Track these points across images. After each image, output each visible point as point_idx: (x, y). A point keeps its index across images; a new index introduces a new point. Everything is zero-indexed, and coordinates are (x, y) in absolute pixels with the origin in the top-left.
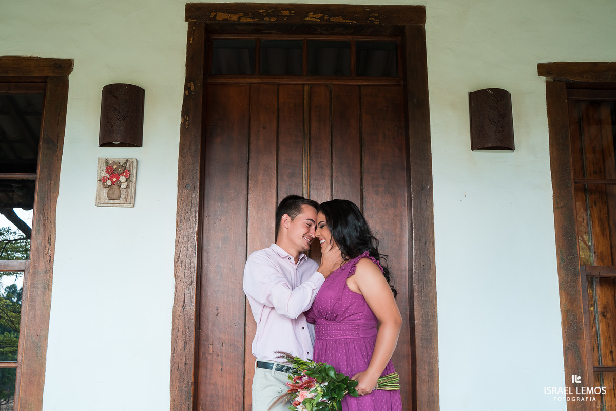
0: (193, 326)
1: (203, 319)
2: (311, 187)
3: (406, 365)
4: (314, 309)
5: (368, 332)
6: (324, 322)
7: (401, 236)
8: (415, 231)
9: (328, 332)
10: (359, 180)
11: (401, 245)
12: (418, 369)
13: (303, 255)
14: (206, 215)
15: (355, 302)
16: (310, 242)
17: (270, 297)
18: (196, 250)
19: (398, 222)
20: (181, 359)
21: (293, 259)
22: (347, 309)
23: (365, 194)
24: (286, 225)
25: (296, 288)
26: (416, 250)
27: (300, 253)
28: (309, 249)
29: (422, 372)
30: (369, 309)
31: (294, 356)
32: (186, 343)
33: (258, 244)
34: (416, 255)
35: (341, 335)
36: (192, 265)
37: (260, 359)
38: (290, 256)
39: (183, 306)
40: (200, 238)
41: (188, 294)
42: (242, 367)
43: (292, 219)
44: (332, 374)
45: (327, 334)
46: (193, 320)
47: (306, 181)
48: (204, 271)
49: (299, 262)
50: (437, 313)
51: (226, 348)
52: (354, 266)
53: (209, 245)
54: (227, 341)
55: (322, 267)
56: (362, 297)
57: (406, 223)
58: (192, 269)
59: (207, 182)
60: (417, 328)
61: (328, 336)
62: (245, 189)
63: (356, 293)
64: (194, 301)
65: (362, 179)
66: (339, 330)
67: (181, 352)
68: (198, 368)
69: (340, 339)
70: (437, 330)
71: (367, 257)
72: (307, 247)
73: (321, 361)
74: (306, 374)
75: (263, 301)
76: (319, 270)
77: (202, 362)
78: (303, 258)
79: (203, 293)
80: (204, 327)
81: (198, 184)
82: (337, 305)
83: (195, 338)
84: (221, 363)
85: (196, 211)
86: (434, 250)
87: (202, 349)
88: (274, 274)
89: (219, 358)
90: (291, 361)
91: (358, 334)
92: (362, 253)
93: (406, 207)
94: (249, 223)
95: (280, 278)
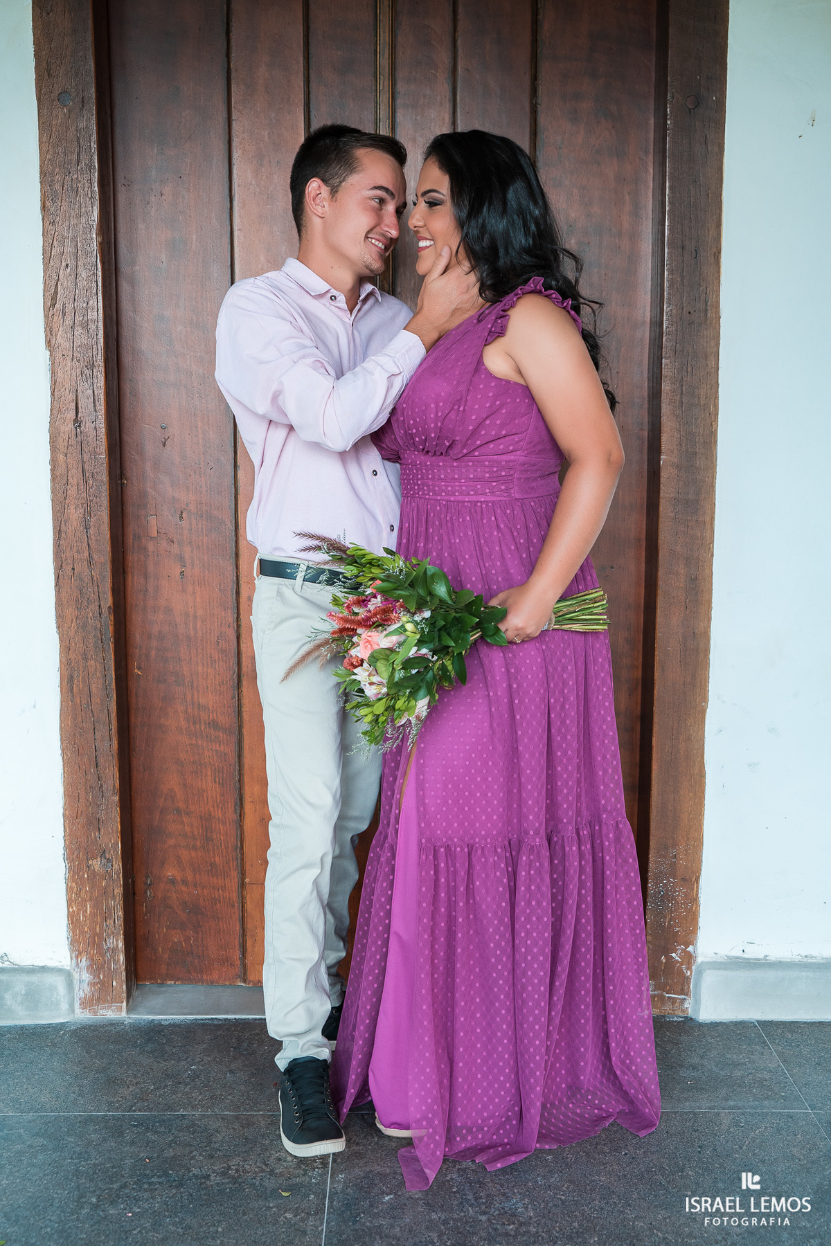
0: (104, 469)
1: (131, 453)
2: (399, 102)
3: (631, 565)
4: (395, 426)
5: (533, 484)
6: (420, 459)
7: (634, 236)
8: (670, 222)
9: (431, 483)
10: (527, 80)
11: (633, 259)
12: (661, 573)
13: (369, 288)
14: (120, 181)
15: (501, 406)
16: (386, 249)
17: (281, 398)
18: (100, 274)
19: (627, 197)
20: (78, 552)
21: (342, 299)
22: (480, 425)
23: (542, 120)
24: (319, 208)
25: (348, 375)
26: (671, 271)
27: (361, 280)
28: (383, 269)
29: (670, 581)
30: (541, 424)
31: (348, 544)
32: (88, 513)
33: (262, 259)
34: (670, 287)
35: (461, 493)
36: (92, 315)
37: (265, 552)
38: (334, 292)
39: (76, 420)
40: (109, 243)
41: (86, 392)
42: (230, 568)
43: (334, 191)
44: (441, 590)
45: (428, 486)
46: (103, 457)
47: (384, 83)
48: (126, 332)
49: (358, 307)
50: (716, 436)
51: (190, 524)
52: (504, 316)
53: (133, 263)
54: (192, 507)
55: (420, 319)
56: (526, 392)
57: (649, 202)
58: (92, 326)
59: (118, 86)
60: (664, 474)
61: (429, 490)
62: (222, 107)
63: (508, 382)
64: (101, 407)
65: (535, 78)
66: (459, 480)
67: (78, 534)
68: (124, 572)
69: (459, 502)
70: (714, 478)
71: (540, 292)
72: (377, 265)
73: (416, 555)
74: (377, 589)
75: (263, 407)
76: (412, 326)
77: (133, 558)
78: (371, 294)
79: (127, 387)
80: (132, 471)
81: (92, 91)
82: (453, 416)
83: (111, 500)
84: (181, 559)
85: (91, 167)
86: (719, 272)
87: (132, 528)
88: (287, 339)
89: (175, 549)
90: (341, 560)
91: (507, 489)
92: (526, 281)
93: (651, 157)
94: (236, 203)
95: (305, 347)
